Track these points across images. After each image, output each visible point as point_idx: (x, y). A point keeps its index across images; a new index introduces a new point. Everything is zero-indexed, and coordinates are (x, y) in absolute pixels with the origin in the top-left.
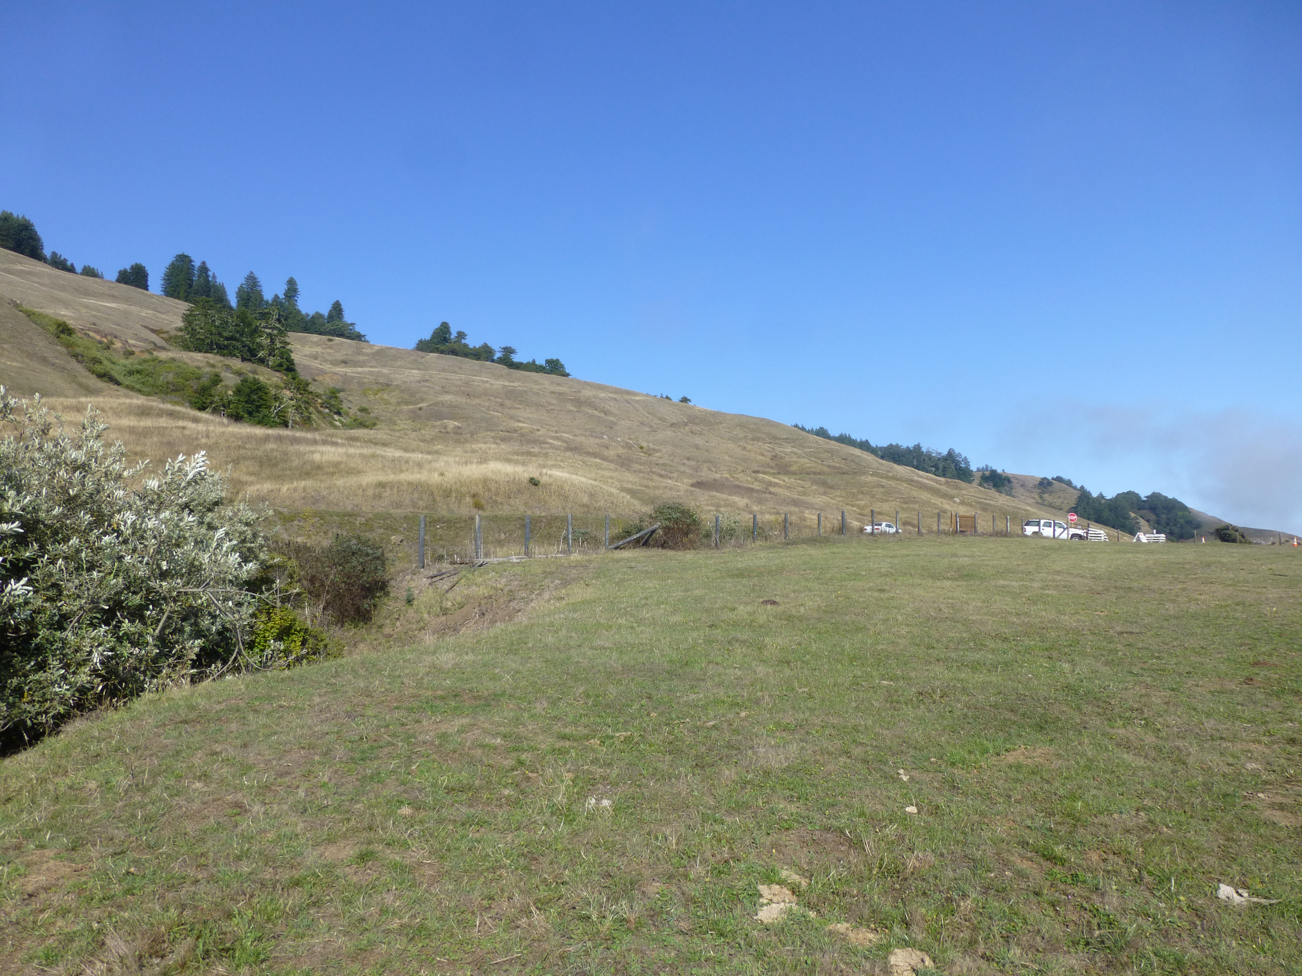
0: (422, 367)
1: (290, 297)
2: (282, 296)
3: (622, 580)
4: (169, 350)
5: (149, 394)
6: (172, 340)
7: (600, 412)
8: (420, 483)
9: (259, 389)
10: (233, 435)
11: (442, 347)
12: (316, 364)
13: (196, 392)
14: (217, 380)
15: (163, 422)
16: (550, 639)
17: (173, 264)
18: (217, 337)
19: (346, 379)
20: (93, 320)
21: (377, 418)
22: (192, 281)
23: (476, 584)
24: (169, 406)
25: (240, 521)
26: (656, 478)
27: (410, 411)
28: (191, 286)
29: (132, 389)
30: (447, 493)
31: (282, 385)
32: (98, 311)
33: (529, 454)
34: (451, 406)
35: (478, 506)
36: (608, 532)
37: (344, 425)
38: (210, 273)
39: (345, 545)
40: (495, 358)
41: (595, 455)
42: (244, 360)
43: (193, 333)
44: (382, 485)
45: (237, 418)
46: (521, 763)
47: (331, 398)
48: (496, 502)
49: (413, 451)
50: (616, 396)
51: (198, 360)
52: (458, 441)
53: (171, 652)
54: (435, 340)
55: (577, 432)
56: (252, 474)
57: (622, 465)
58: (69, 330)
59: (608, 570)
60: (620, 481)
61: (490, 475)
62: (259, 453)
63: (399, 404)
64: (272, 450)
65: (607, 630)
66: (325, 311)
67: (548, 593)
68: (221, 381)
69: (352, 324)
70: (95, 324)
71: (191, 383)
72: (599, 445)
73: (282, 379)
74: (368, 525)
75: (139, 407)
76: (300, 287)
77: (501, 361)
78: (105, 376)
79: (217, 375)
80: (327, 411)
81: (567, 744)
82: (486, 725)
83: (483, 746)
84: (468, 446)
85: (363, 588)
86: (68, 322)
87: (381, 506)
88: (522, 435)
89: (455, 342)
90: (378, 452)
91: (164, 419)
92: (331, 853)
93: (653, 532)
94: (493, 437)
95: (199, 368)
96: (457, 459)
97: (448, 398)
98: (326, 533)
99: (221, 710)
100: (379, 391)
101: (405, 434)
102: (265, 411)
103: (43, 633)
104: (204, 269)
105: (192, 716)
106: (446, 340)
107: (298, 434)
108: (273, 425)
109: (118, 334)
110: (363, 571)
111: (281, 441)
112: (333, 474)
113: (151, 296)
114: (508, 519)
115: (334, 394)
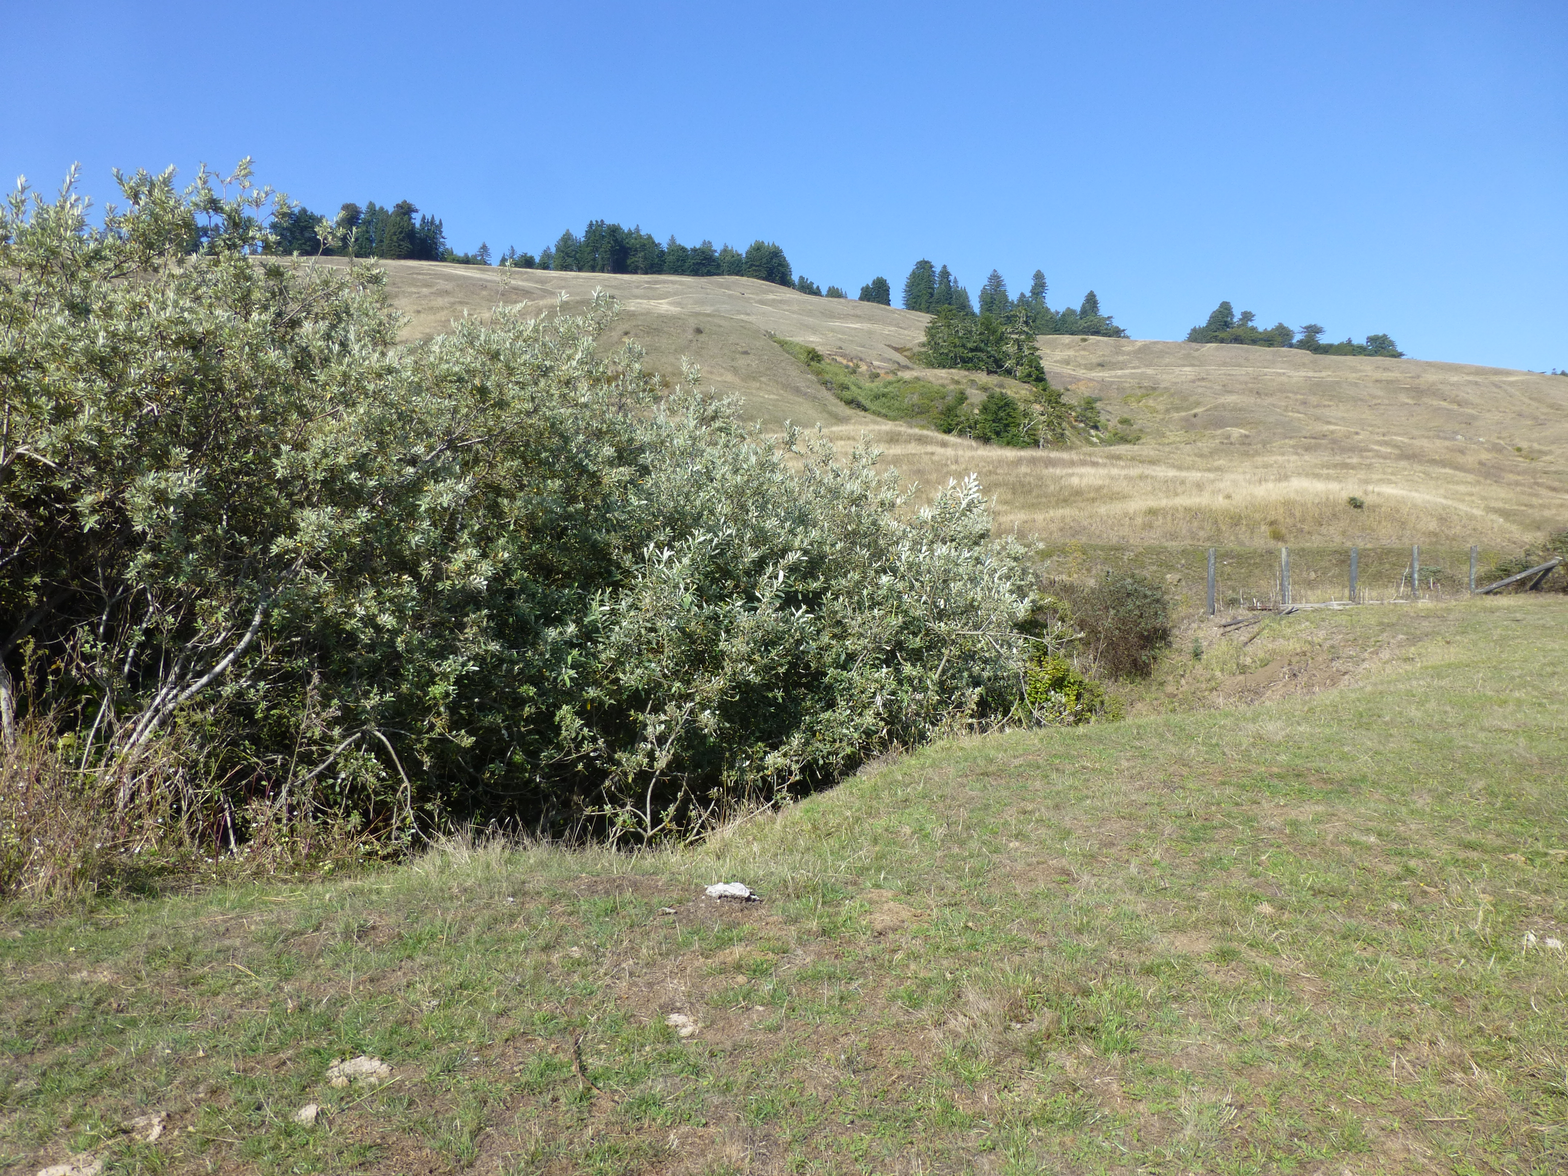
0: (1196, 363)
1: (1037, 294)
2: (1028, 294)
3: (1503, 638)
4: (912, 369)
5: (894, 419)
6: (917, 358)
7: (1451, 402)
8: (1199, 509)
9: (1007, 404)
10: (982, 458)
11: (1221, 335)
12: (1068, 370)
13: (942, 413)
14: (962, 398)
15: (913, 448)
16: (1414, 712)
17: (914, 273)
18: (961, 350)
19: (1104, 385)
20: (839, 344)
21: (1141, 430)
22: (933, 289)
23: (1284, 637)
24: (916, 431)
25: (1009, 556)
26: (1544, 492)
27: (1183, 419)
28: (932, 295)
29: (879, 414)
30: (1236, 520)
31: (1032, 398)
32: (844, 333)
33: (1345, 466)
34: (1236, 409)
35: (1278, 536)
36: (1474, 570)
37: (1102, 441)
38: (952, 278)
39: (1118, 585)
40: (1294, 341)
41: (1443, 463)
42: (989, 372)
43: (936, 346)
44: (1152, 512)
45: (985, 440)
46: (1410, 872)
47: (1086, 409)
48: (1302, 530)
49: (1188, 469)
50: (1478, 379)
51: (942, 378)
52: (1246, 454)
53: (950, 698)
54: (1213, 327)
55: (1415, 433)
56: (1006, 503)
57: (1487, 475)
58: (818, 356)
59: (1479, 623)
60: (1484, 498)
61: (1292, 496)
62: (1012, 479)
63: (1167, 411)
64: (1025, 475)
65: (1500, 706)
66: (1077, 306)
67: (1388, 651)
68: (966, 399)
69: (1109, 318)
70: (841, 348)
71: (936, 403)
72: (1450, 450)
73: (1031, 391)
74: (1138, 560)
75: (887, 433)
76: (1048, 281)
77: (1302, 345)
78: (852, 403)
79: (962, 393)
80: (1082, 425)
81: (1475, 855)
82: (1349, 817)
83: (1354, 844)
84: (1259, 460)
85: (1141, 636)
86: (817, 348)
87: (1153, 538)
88: (1334, 441)
89: (1239, 326)
90: (1147, 472)
91: (913, 444)
92: (1182, 943)
93: (1548, 570)
94: (1293, 447)
95: (943, 386)
96: (1248, 477)
97: (1231, 399)
98: (1089, 570)
99: (1021, 766)
100: (1143, 396)
101: (1177, 448)
102: (1014, 430)
103: (831, 671)
104: (945, 274)
105: (992, 768)
106: (1227, 325)
107: (1054, 455)
108: (1025, 445)
109: (863, 356)
110: (1141, 616)
111: (1035, 464)
112: (1094, 500)
113: (893, 312)
114: (1320, 553)
115: (1089, 404)
